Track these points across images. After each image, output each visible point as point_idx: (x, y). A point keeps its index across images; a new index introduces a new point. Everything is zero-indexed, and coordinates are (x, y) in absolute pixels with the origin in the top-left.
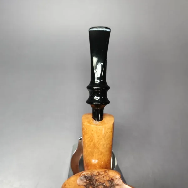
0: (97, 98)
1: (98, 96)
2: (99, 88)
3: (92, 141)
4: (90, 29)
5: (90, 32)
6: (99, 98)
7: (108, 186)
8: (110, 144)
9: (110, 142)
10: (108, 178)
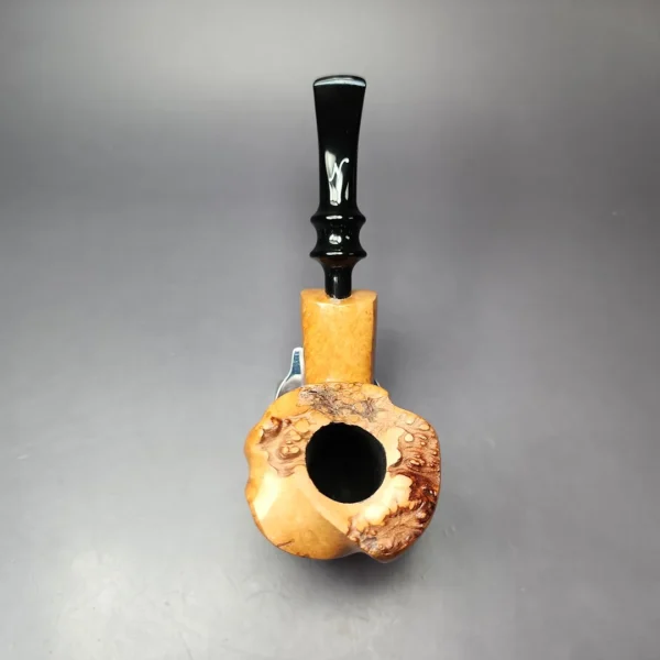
0: (335, 239)
1: (337, 234)
2: (340, 217)
3: (325, 340)
4: (317, 81)
5: (315, 88)
6: (339, 239)
7: (360, 411)
8: (370, 350)
9: (366, 343)
10: (361, 397)
